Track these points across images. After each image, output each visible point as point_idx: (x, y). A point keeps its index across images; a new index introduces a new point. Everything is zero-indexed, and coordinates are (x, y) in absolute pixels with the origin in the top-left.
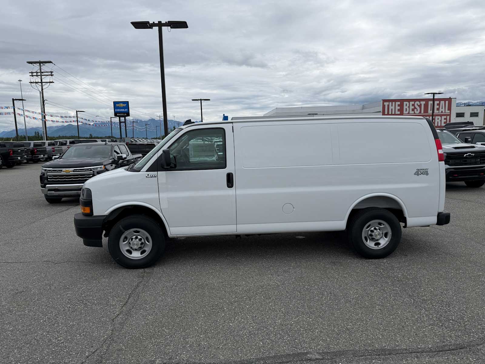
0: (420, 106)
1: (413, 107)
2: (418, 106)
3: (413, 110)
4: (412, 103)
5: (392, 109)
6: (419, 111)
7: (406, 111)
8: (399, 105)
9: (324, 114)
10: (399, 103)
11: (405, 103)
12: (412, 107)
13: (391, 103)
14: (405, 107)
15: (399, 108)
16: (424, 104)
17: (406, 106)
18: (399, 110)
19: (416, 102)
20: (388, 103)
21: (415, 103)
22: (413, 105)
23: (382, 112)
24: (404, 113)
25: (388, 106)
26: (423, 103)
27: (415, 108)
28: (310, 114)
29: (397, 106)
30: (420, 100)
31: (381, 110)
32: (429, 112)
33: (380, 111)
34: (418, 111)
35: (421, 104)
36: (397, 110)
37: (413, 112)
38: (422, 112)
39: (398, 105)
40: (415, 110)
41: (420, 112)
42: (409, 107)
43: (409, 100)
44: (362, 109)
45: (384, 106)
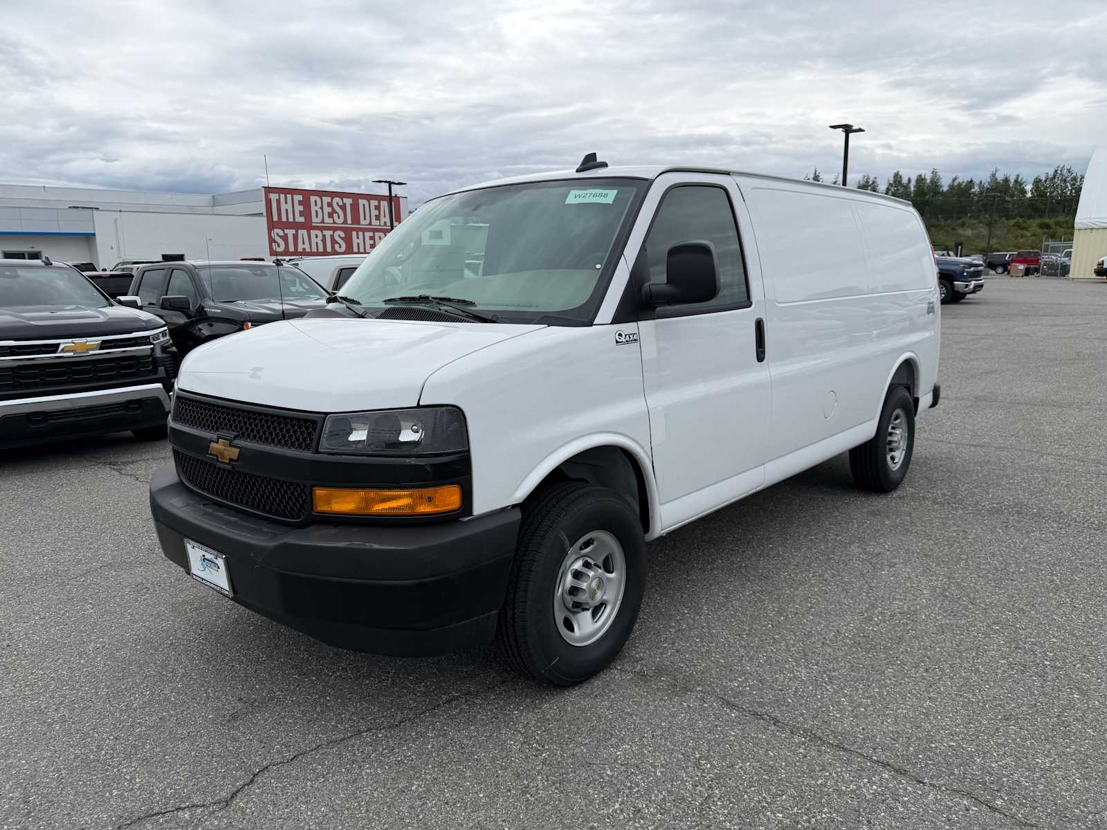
0: (343, 208)
1: (330, 210)
2: (340, 206)
3: (331, 215)
4: (326, 200)
5: (287, 211)
6: (341, 220)
7: (317, 216)
8: (300, 203)
9: (120, 211)
10: (300, 198)
11: (313, 199)
12: (327, 210)
13: (283, 195)
14: (313, 209)
15: (301, 208)
16: (351, 204)
17: (316, 205)
18: (301, 214)
19: (334, 197)
20: (277, 195)
21: (332, 200)
22: (330, 205)
23: (265, 214)
24: (313, 221)
25: (278, 201)
26: (348, 201)
27: (334, 211)
28: (77, 207)
29: (296, 203)
30: (342, 195)
31: (264, 211)
32: (361, 223)
33: (262, 214)
34: (341, 217)
35: (345, 204)
36: (297, 214)
37: (331, 220)
38: (349, 221)
39: (299, 201)
40: (335, 216)
41: (345, 222)
42: (322, 208)
43: (321, 194)
44: (213, 206)
45: (268, 203)
